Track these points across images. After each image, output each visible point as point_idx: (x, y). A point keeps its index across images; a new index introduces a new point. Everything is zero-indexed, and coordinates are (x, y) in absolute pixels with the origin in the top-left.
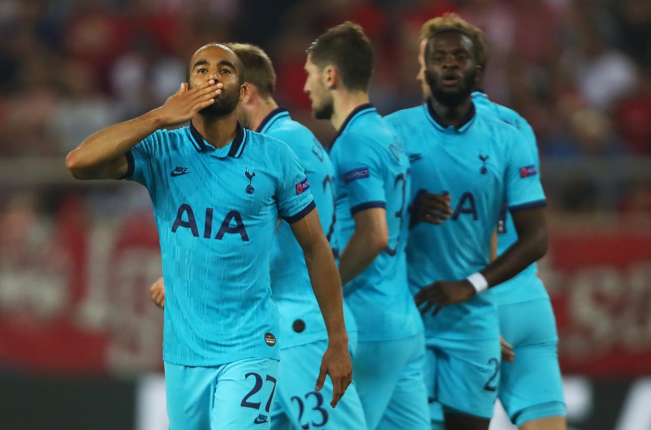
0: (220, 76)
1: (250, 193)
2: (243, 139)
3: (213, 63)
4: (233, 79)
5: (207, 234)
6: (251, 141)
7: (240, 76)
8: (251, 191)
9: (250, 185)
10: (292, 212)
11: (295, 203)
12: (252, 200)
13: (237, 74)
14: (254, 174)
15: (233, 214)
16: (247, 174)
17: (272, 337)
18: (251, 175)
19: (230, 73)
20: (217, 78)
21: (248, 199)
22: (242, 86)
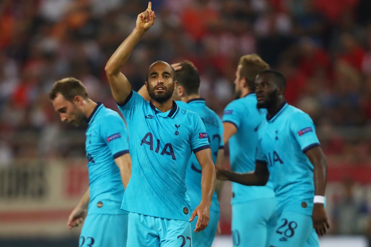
0: (164, 80)
1: (176, 135)
2: (176, 110)
3: (160, 73)
4: (170, 81)
5: (157, 151)
6: (180, 112)
7: (173, 77)
8: (177, 134)
9: (177, 131)
10: (196, 146)
11: (197, 142)
12: (178, 139)
13: (172, 77)
14: (179, 126)
15: (168, 145)
16: (176, 125)
17: (187, 210)
18: (178, 126)
19: (168, 77)
20: (163, 82)
21: (176, 138)
22: (175, 82)
